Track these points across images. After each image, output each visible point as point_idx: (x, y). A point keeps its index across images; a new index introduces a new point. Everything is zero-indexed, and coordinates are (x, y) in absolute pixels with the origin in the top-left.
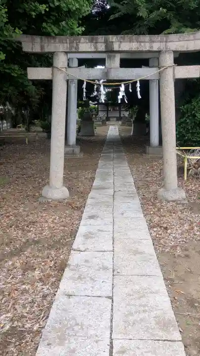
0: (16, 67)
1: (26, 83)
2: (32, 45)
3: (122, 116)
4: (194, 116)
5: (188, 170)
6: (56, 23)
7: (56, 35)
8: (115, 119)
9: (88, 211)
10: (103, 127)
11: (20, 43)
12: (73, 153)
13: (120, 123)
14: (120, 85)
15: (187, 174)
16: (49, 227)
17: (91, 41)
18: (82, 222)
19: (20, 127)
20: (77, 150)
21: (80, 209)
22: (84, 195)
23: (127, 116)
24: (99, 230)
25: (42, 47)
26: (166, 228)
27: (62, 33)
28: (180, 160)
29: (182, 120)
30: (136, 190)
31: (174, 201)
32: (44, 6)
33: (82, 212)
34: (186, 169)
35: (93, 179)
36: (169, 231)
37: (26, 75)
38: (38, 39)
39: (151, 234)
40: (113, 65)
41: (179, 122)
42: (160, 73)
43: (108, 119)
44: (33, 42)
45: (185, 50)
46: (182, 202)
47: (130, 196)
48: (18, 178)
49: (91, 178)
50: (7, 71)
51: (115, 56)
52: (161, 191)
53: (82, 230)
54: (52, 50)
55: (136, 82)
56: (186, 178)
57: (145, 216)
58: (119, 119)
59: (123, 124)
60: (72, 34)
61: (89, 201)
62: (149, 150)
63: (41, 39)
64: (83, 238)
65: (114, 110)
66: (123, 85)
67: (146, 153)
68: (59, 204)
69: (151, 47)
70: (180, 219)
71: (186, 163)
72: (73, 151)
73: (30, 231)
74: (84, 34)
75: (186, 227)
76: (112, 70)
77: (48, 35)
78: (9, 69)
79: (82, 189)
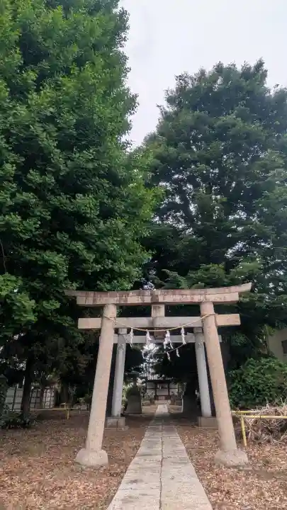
0: (69, 318)
1: (76, 334)
2: (85, 299)
3: (171, 394)
4: (244, 381)
5: (247, 434)
6: (109, 282)
7: (109, 290)
8: (164, 397)
9: (129, 475)
10: (153, 406)
11: (75, 297)
12: (117, 425)
13: (169, 401)
14: (166, 332)
15: (247, 439)
16: (79, 495)
17: (139, 295)
18: (121, 487)
19: (63, 406)
20: (122, 421)
21: (120, 475)
22: (125, 463)
23: (176, 394)
24: (143, 495)
25: (94, 300)
26: (228, 492)
27: (113, 289)
28: (236, 420)
29: (233, 386)
30: (188, 457)
31: (234, 467)
32: (100, 266)
33: (122, 478)
34: (244, 433)
35: (137, 448)
36: (233, 496)
37: (76, 325)
38: (91, 294)
39: (209, 498)
40: (158, 315)
41: (230, 388)
42: (202, 322)
43: (156, 397)
44: (87, 297)
45: (223, 300)
46: (245, 469)
47: (182, 462)
48: (51, 447)
49: (136, 447)
50: (59, 321)
51: (159, 308)
52: (219, 455)
53: (120, 494)
54: (103, 303)
55: (181, 329)
56: (246, 445)
57: (201, 480)
58: (168, 397)
59: (173, 403)
60: (122, 290)
61: (131, 466)
62: (202, 420)
63: (95, 294)
64: (121, 502)
65: (162, 388)
66: (168, 332)
67: (198, 425)
68: (94, 471)
69: (192, 298)
70: (245, 484)
71: (243, 426)
72: (117, 422)
73: (54, 498)
74: (132, 289)
75: (254, 493)
76: (158, 318)
77: (101, 290)
78: (61, 320)
79: (124, 457)
